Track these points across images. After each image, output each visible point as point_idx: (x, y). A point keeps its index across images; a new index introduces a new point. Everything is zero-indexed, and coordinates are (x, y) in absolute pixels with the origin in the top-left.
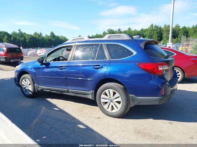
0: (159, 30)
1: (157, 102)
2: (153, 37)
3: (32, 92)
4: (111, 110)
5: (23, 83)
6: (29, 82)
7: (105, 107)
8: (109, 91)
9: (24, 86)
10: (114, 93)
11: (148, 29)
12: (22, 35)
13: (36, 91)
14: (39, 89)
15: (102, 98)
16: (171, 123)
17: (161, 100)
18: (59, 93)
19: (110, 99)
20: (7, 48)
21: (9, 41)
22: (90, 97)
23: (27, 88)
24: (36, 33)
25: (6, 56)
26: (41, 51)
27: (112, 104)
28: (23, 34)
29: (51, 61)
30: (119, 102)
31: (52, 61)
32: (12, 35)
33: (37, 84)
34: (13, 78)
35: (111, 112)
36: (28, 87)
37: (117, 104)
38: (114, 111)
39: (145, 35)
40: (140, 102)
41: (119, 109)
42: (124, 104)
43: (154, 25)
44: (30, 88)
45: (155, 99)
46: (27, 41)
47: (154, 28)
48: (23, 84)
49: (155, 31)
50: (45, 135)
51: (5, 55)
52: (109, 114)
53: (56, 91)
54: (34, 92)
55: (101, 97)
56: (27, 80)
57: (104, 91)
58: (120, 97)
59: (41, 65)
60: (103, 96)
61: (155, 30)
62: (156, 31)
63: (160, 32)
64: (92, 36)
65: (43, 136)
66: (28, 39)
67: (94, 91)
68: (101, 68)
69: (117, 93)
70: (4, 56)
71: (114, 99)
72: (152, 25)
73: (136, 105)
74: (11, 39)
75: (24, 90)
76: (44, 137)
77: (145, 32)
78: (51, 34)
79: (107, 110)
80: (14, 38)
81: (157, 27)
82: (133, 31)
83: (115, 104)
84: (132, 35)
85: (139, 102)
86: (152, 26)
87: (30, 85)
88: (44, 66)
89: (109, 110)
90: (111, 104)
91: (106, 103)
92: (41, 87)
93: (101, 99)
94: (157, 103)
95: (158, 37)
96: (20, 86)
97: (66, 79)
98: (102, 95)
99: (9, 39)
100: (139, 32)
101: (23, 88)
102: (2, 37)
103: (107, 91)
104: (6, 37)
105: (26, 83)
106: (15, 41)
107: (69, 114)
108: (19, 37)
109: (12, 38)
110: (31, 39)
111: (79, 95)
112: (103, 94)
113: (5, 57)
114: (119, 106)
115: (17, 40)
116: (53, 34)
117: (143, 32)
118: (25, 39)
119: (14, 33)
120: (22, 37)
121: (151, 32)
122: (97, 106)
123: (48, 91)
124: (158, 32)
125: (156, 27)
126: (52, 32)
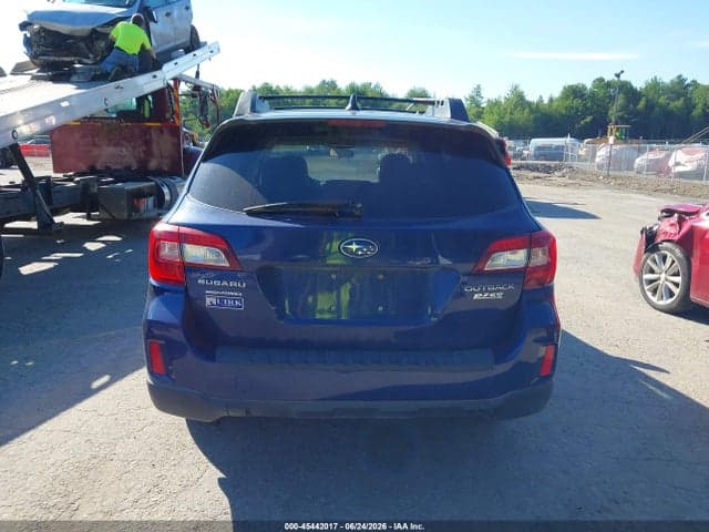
12: (681, 89)
21: (629, 114)
26: (687, 153)
28: (688, 85)
32: (644, 92)
46: (697, 112)
66: (700, 105)
74: (636, 104)
80: (647, 101)
99: (631, 106)
102: (609, 102)
104: (620, 100)
106: (649, 114)
108: (669, 98)
109: (642, 104)
115: (657, 109)
118: (690, 106)
119: (655, 86)
120: (679, 97)
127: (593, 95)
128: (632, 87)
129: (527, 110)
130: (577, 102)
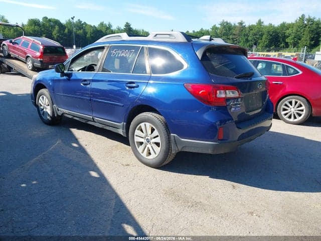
0: (314, 26)
1: (209, 150)
2: (303, 39)
3: (50, 117)
4: (147, 156)
5: (40, 101)
6: (47, 101)
7: (140, 149)
8: (145, 125)
9: (41, 107)
10: (153, 130)
11: (294, 24)
12: (81, 25)
13: (56, 116)
14: (60, 113)
15: (137, 136)
16: (234, 187)
17: (214, 147)
18: (84, 121)
19: (147, 138)
20: (44, 46)
21: (62, 35)
22: (121, 132)
23: (45, 110)
24: (102, 24)
25: (42, 60)
27: (149, 146)
28: (83, 24)
29: (78, 71)
30: (157, 144)
31: (80, 71)
32: (66, 26)
33: (57, 105)
34: (29, 94)
35: (147, 157)
36: (46, 108)
37: (155, 147)
38: (150, 157)
39: (286, 34)
40: (185, 147)
41: (157, 155)
42: (164, 148)
43: (307, 17)
44: (48, 110)
45: (207, 144)
46: (88, 36)
47: (306, 22)
48: (40, 104)
49: (307, 29)
50: (36, 180)
51: (40, 57)
52: (144, 160)
53: (79, 118)
54: (53, 117)
55: (135, 134)
56: (45, 97)
57: (138, 125)
58: (159, 137)
59: (61, 76)
60: (137, 132)
61: (307, 27)
62: (309, 27)
63: (315, 30)
64: (194, 31)
65: (33, 181)
66: (89, 33)
67: (125, 123)
68: (136, 87)
69: (156, 130)
70: (39, 59)
71: (152, 139)
72: (303, 16)
73: (180, 150)
74: (64, 31)
75: (42, 112)
76: (35, 182)
77: (288, 29)
78: (126, 26)
79: (142, 154)
80: (69, 29)
81: (312, 21)
82: (266, 27)
83: (152, 147)
84: (264, 34)
85: (183, 147)
86: (302, 18)
87: (48, 105)
88: (65, 77)
89: (144, 154)
90: (147, 146)
91: (141, 143)
92: (62, 110)
93: (135, 136)
94: (210, 152)
95: (312, 39)
96: (37, 106)
97: (90, 100)
98: (136, 130)
99: (62, 31)
100: (278, 28)
101: (40, 110)
102: (52, 29)
103: (142, 125)
104: (57, 28)
105: (44, 102)
106: (70, 35)
107: (88, 155)
108: (76, 29)
109: (66, 31)
110: (93, 33)
111: (108, 128)
112: (138, 130)
113: (40, 61)
114: (158, 150)
116: (129, 26)
117: (285, 29)
118: (85, 33)
119: (70, 22)
120: (80, 29)
121: (299, 30)
122: (129, 145)
123: (70, 117)
124: (312, 31)
125: (309, 20)
126: (127, 23)
127: (44, 25)
128: (60, 23)
129: (12, 30)
130: (36, 28)
